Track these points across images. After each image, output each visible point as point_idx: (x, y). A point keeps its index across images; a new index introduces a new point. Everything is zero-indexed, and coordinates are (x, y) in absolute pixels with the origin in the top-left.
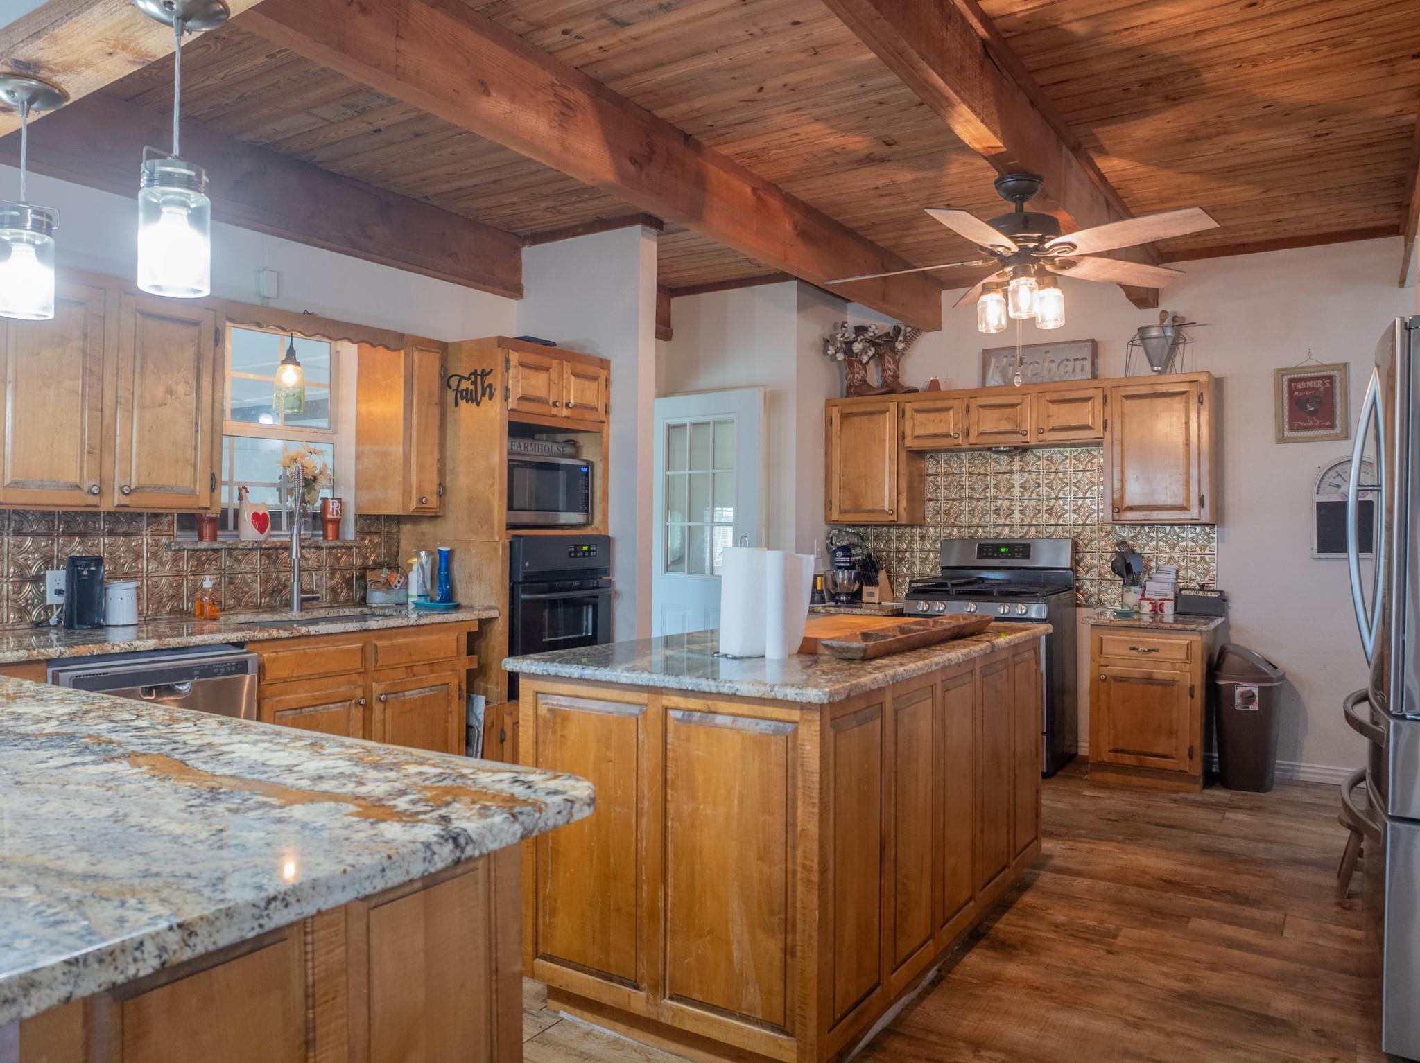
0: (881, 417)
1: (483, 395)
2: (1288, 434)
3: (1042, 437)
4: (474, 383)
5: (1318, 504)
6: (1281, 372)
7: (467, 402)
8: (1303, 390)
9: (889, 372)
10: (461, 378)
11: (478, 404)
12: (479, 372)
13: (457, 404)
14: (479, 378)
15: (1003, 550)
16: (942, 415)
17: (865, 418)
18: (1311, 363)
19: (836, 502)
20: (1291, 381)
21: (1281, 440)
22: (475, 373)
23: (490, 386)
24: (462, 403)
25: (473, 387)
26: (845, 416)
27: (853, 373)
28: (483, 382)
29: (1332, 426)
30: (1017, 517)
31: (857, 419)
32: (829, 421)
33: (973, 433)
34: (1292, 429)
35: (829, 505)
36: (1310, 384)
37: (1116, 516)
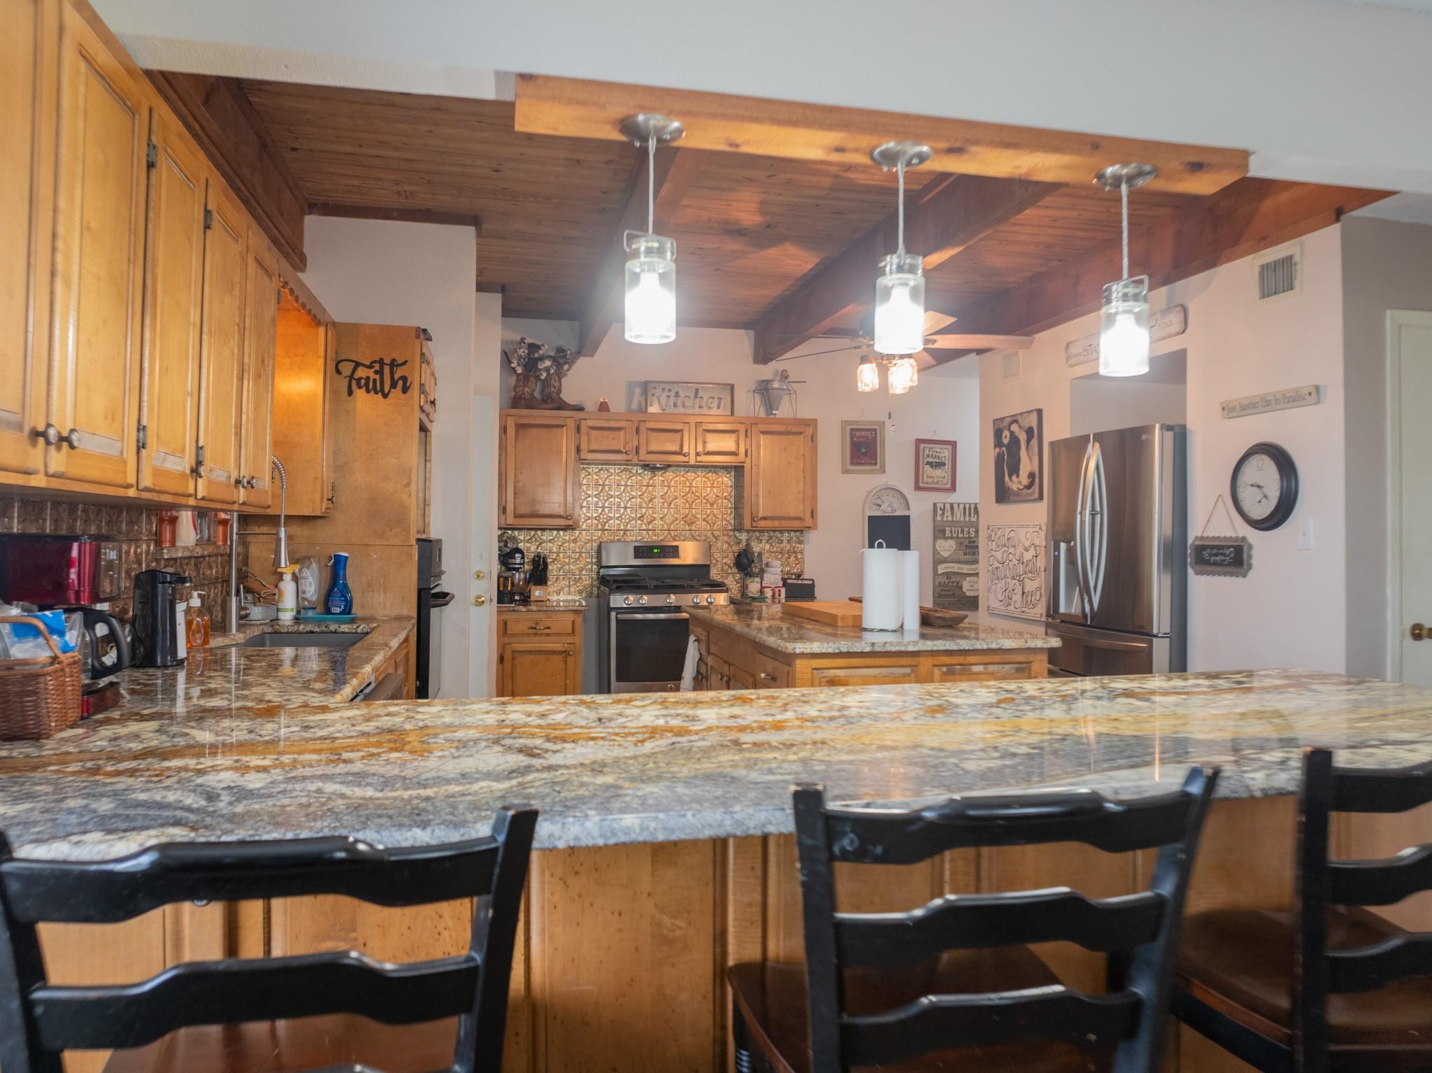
0: (558, 430)
1: (393, 385)
2: (849, 467)
3: (699, 459)
4: (380, 372)
5: (870, 517)
6: (845, 423)
7: (368, 391)
8: (859, 437)
9: (553, 389)
10: (358, 365)
11: (385, 396)
12: (387, 361)
13: (350, 393)
14: (387, 370)
15: (655, 551)
16: (615, 433)
17: (543, 431)
18: (863, 419)
19: (510, 507)
20: (852, 430)
21: (845, 471)
22: (381, 362)
23: (404, 379)
24: (360, 394)
25: (377, 377)
26: (521, 427)
27: (525, 386)
28: (392, 374)
29: (875, 464)
30: (658, 523)
31: (534, 430)
32: (504, 430)
33: (642, 452)
34: (852, 463)
35: (503, 510)
36: (863, 433)
37: (754, 524)
